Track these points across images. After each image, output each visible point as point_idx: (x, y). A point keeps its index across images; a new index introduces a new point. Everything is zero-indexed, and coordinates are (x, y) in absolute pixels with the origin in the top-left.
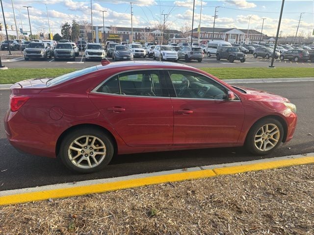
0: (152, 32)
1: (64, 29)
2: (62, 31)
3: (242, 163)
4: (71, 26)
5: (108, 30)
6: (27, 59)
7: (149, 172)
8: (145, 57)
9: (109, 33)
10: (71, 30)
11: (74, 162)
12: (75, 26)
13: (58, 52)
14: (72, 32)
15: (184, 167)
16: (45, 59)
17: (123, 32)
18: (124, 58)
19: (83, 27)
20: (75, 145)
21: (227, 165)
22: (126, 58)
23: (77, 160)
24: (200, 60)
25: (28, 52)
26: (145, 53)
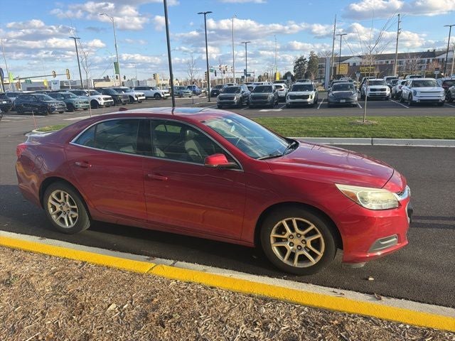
0: (437, 58)
1: (297, 65)
2: (295, 68)
4: (308, 60)
9: (361, 66)
10: (306, 66)
11: (54, 216)
14: (307, 69)
16: (237, 106)
17: (384, 62)
18: (341, 101)
19: (323, 60)
21: (209, 268)
22: (344, 101)
25: (222, 98)
26: (388, 92)
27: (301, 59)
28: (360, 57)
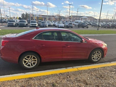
0: (54, 17)
2: (22, 16)
3: (87, 65)
4: (25, 14)
5: (39, 16)
6: (9, 26)
7: (53, 69)
8: (52, 26)
9: (39, 17)
10: (25, 16)
11: (25, 65)
12: (27, 14)
13: (20, 24)
14: (25, 17)
15: (66, 67)
16: (15, 26)
17: (44, 17)
18: (44, 26)
19: (29, 15)
20: (25, 59)
21: (82, 66)
23: (26, 64)
24: (72, 27)
25: (9, 24)
26: (52, 24)
27: (23, 14)
28: (39, 15)
